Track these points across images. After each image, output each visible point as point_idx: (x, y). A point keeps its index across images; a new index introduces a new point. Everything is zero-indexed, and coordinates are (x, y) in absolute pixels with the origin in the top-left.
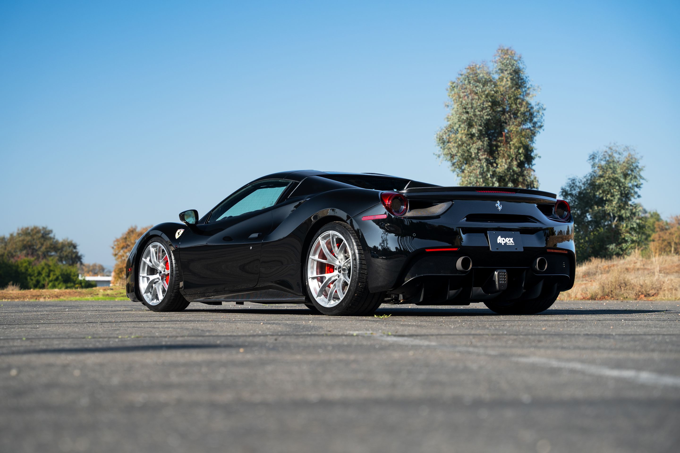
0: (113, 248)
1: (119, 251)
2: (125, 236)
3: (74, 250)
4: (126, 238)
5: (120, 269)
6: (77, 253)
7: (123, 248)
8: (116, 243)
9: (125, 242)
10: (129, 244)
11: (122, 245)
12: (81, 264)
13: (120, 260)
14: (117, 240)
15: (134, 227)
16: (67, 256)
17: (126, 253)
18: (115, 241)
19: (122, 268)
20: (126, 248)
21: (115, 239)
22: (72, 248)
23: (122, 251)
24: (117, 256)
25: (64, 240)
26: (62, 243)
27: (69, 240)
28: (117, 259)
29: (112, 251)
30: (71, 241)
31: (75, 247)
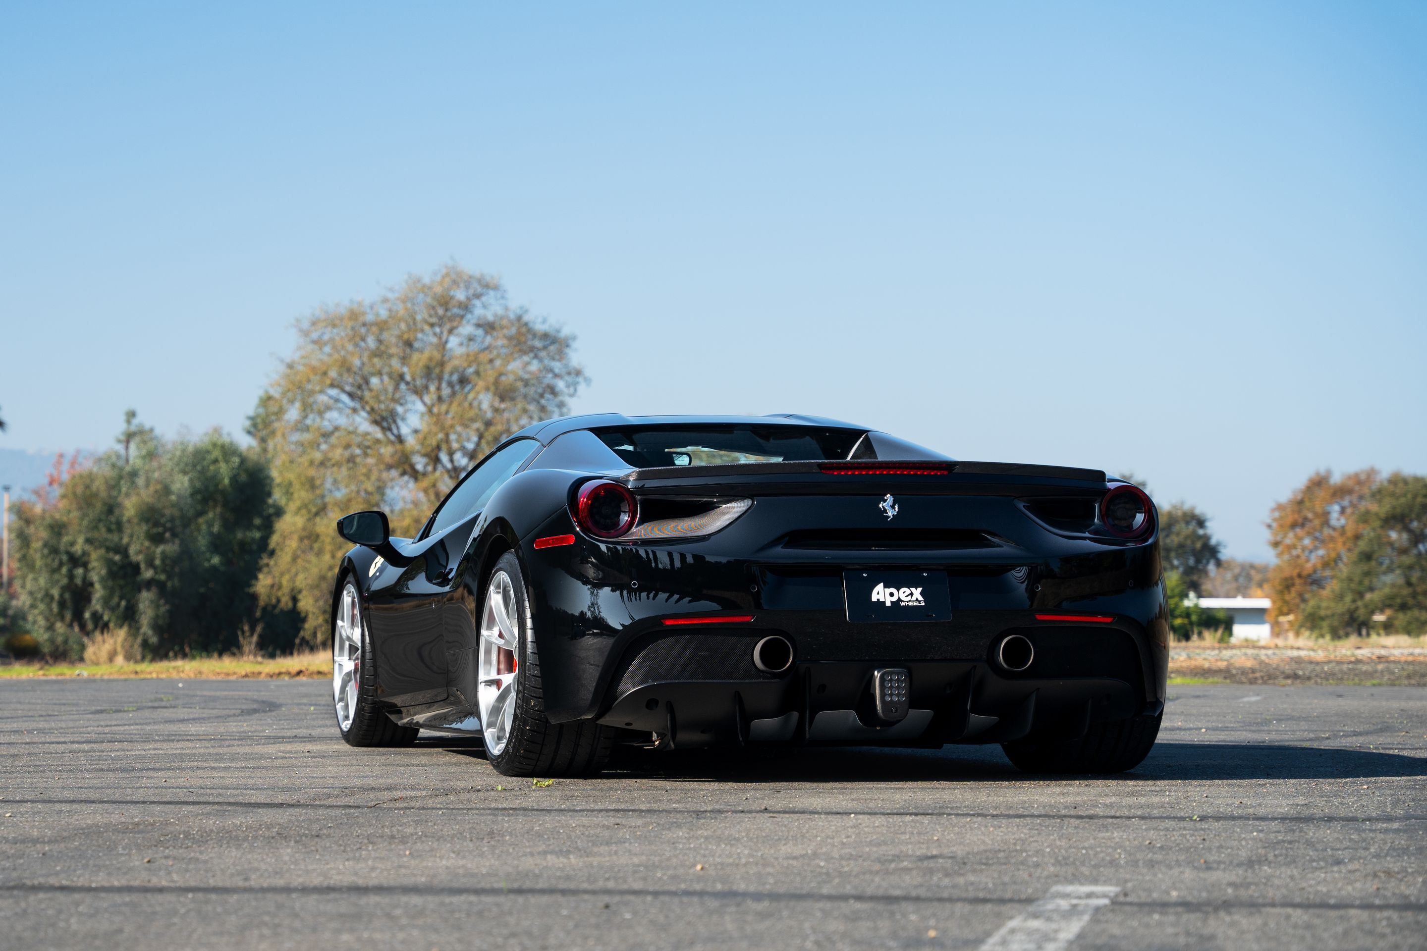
0: (1269, 526)
1: (1285, 536)
2: (1299, 497)
3: (1201, 532)
4: (1300, 503)
5: (1286, 579)
6: (1206, 538)
7: (1293, 526)
8: (1277, 514)
9: (1300, 511)
10: (1310, 515)
11: (1290, 520)
12: (1219, 563)
13: (1286, 557)
14: (1280, 507)
15: (1322, 471)
16: (1181, 546)
17: (1300, 539)
18: (1273, 510)
19: (1292, 578)
20: (1303, 525)
21: (1273, 505)
22: (1192, 526)
23: (1291, 535)
24: (1280, 548)
25: (1175, 507)
26: (1170, 514)
27: (1187, 507)
28: (1279, 555)
29: (1267, 535)
30: (1193, 509)
31: (1201, 523)
